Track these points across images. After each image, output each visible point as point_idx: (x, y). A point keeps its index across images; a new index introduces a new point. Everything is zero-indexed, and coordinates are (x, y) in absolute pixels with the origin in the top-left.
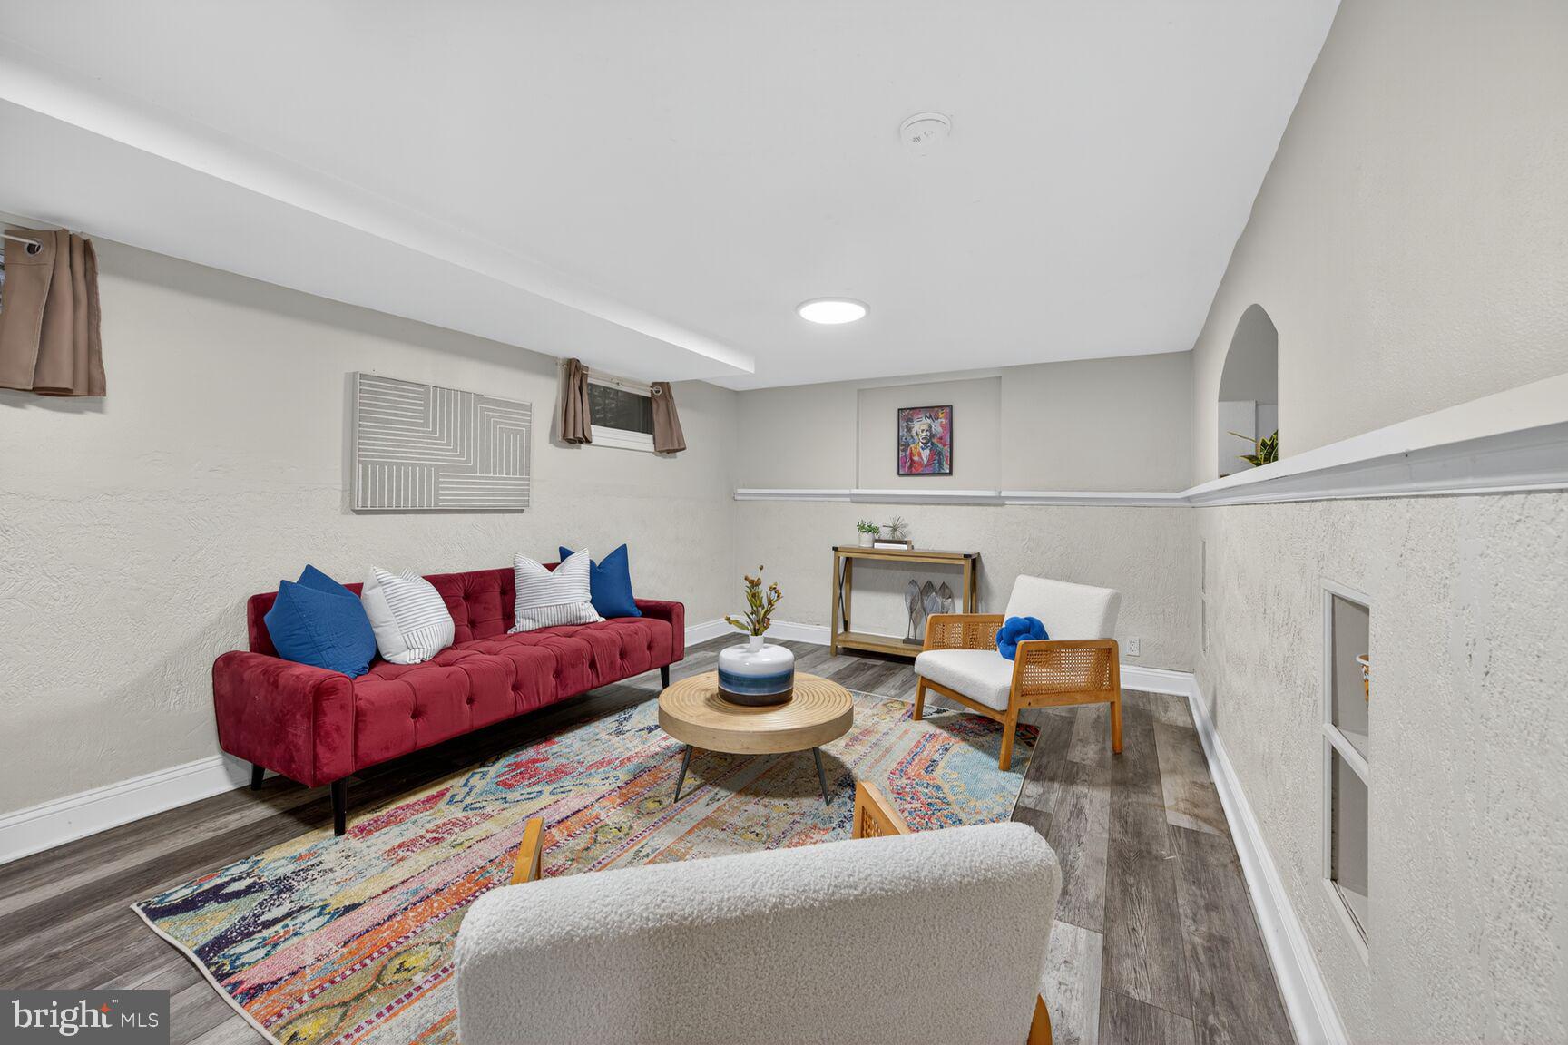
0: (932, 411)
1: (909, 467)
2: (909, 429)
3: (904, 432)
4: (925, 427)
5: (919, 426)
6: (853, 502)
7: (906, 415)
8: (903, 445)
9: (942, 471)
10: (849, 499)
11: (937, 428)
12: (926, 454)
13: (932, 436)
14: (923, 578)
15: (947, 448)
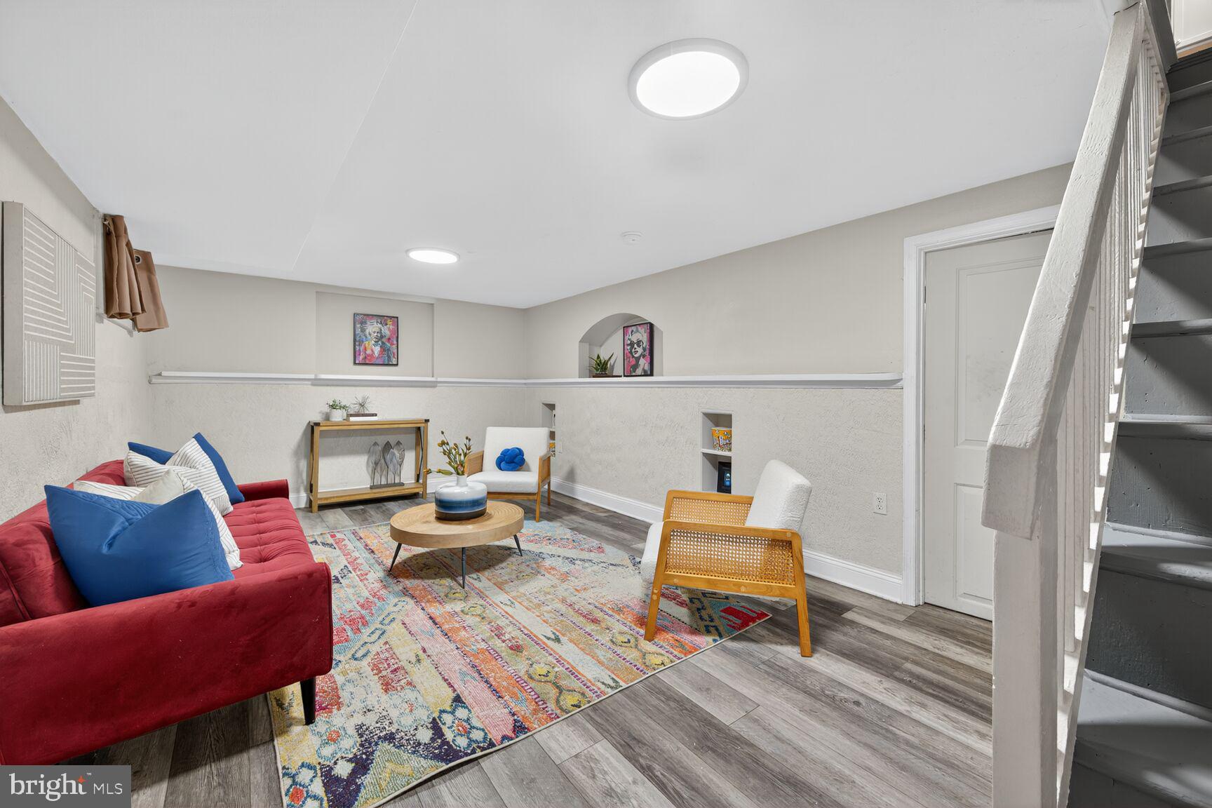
0: (383, 319)
1: (362, 359)
2: (363, 330)
3: (358, 331)
4: (377, 330)
5: (372, 328)
6: (313, 385)
7: (360, 320)
8: (357, 341)
9: (391, 363)
10: (310, 383)
11: (386, 331)
12: (377, 350)
13: (382, 337)
14: (382, 440)
15: (395, 346)
